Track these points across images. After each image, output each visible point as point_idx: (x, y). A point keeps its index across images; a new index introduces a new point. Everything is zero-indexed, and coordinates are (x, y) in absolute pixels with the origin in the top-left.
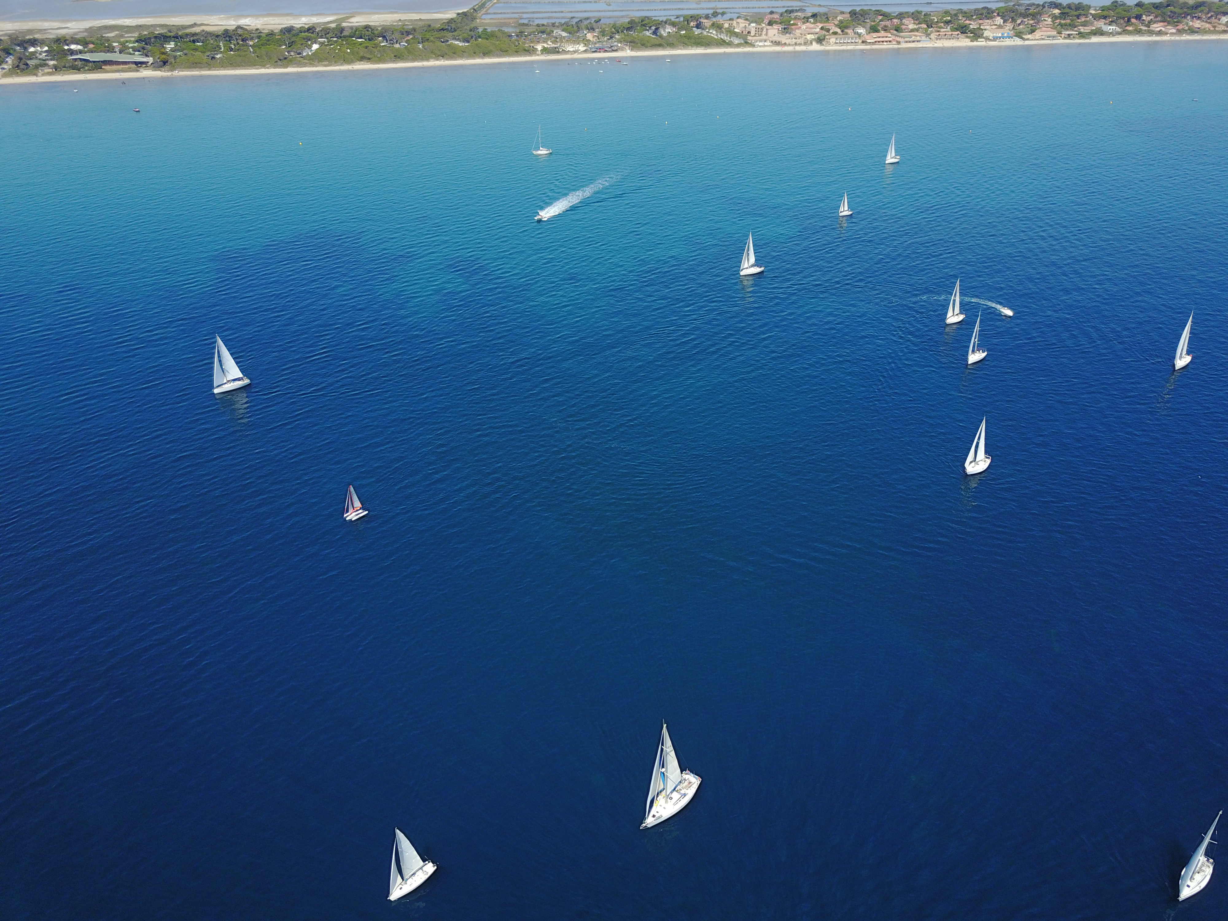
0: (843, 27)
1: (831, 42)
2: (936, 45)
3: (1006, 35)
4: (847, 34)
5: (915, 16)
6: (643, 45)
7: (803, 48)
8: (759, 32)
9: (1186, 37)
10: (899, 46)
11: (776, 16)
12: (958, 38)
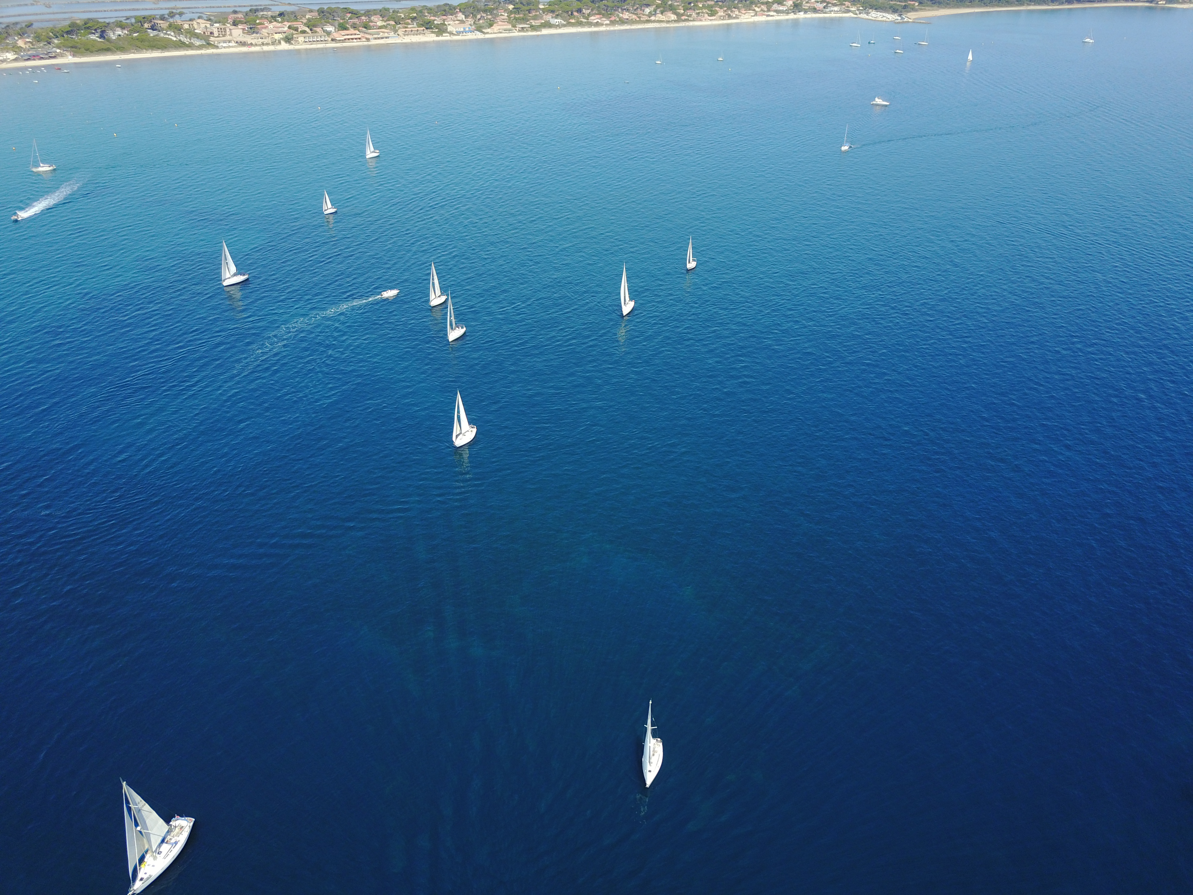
0: (312, 25)
1: (300, 41)
2: (404, 41)
3: (467, 29)
4: (316, 32)
5: (383, 13)
6: (87, 50)
7: (271, 48)
8: (223, 32)
9: (618, 27)
10: (369, 43)
11: (240, 16)
12: (424, 34)
